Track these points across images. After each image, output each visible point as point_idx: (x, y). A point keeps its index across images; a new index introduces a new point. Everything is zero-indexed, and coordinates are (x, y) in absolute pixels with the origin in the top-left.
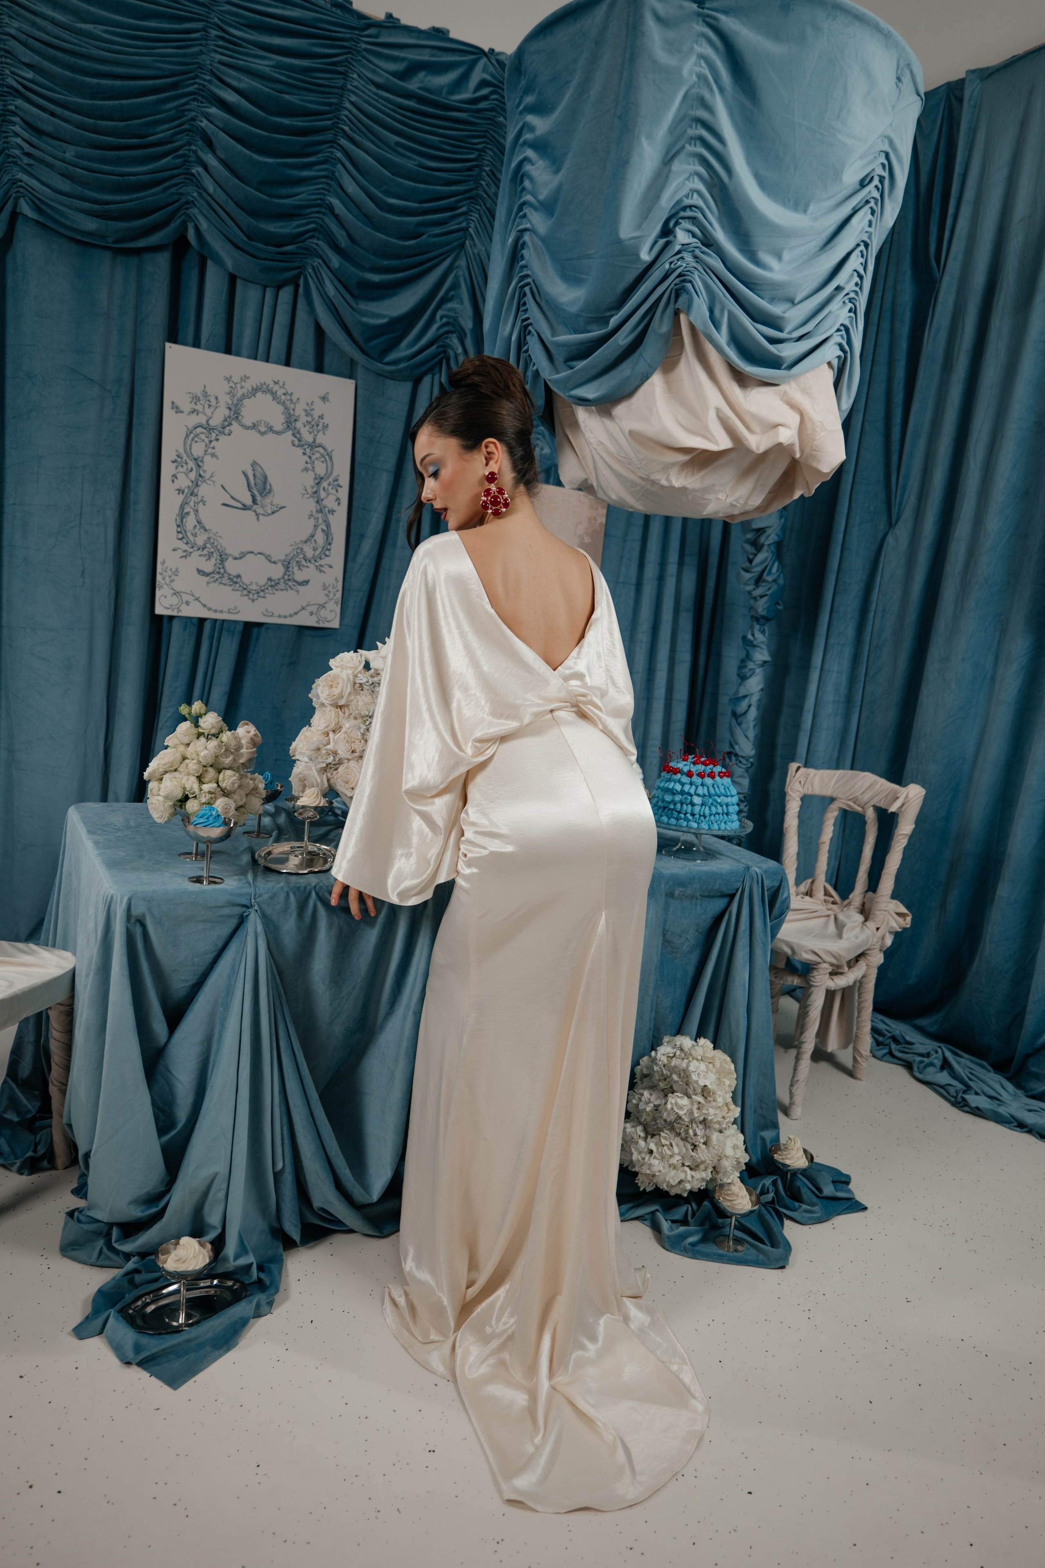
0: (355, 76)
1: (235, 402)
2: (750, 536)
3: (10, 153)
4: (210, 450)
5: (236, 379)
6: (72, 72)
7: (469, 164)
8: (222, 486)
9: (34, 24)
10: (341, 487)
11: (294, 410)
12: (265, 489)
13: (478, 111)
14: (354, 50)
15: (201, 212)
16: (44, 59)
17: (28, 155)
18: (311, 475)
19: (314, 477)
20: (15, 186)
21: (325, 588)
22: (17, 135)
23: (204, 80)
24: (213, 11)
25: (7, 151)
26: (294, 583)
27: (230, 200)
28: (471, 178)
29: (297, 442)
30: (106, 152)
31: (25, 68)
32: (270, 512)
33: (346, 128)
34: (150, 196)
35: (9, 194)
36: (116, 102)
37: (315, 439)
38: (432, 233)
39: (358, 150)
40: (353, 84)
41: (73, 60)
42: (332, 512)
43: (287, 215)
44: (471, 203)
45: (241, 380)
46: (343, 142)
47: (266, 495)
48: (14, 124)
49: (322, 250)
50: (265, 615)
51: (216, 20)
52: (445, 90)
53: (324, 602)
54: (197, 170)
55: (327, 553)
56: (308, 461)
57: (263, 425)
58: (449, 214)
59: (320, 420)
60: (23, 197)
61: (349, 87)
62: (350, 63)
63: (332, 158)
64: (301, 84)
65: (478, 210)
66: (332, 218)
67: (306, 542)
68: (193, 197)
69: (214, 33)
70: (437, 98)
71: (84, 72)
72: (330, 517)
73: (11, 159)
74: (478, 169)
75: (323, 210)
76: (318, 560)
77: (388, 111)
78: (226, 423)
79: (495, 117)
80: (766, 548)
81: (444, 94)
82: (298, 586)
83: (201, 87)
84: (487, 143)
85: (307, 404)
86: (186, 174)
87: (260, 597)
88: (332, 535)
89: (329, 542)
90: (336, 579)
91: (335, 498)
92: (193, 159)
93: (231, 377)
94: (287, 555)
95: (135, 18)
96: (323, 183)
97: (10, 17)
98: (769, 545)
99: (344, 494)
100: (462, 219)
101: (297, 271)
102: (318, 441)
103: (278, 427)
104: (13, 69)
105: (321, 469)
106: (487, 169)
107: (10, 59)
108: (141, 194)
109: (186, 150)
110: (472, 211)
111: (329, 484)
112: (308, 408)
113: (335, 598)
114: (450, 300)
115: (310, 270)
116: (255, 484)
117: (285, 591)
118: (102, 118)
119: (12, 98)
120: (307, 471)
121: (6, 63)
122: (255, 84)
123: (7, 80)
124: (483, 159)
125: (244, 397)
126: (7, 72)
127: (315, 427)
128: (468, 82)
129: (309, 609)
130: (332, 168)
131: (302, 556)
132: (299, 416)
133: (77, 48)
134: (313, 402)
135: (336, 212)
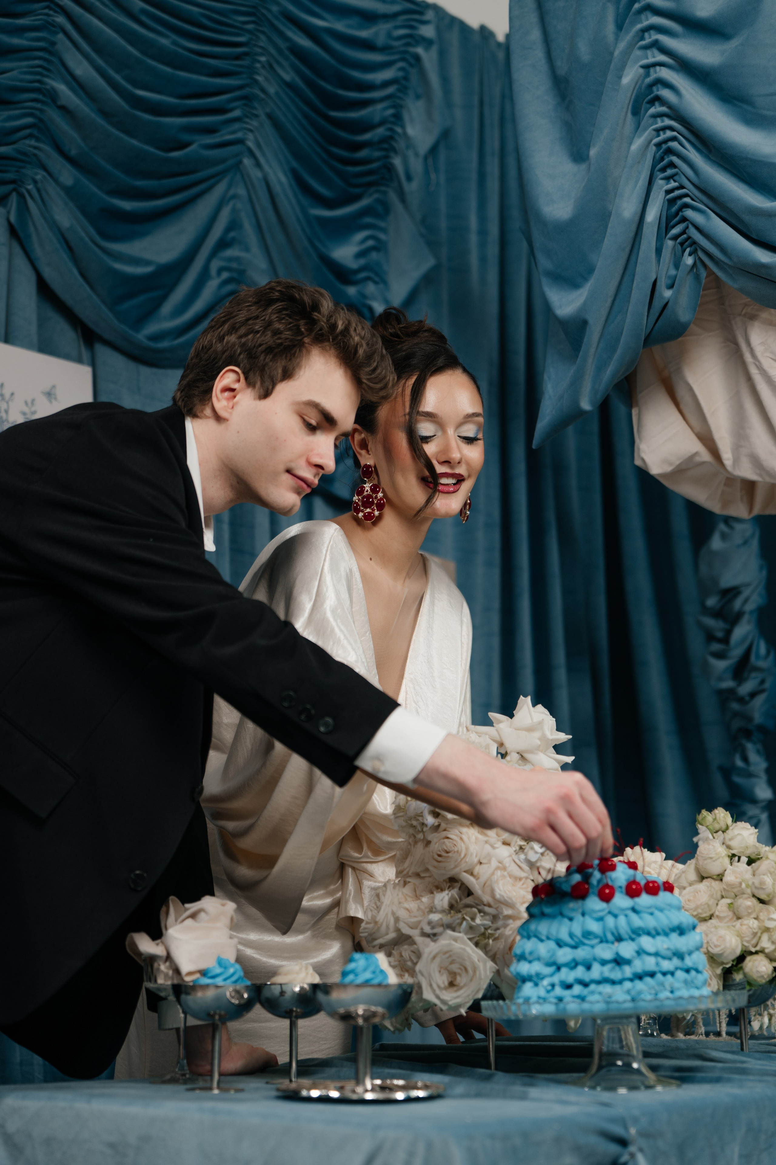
2: (712, 602)
7: (237, 50)
11: (6, 412)
28: (243, 70)
38: (201, 143)
44: (245, 105)
49: (45, 157)
58: (217, 119)
63: (49, 24)
65: (257, 116)
66: (58, 111)
74: (249, 58)
75: (41, 97)
80: (746, 617)
85: (26, 403)
96: (41, 58)
98: (751, 612)
100: (236, 126)
101: (11, 187)
106: (263, 59)
110: (247, 117)
112: (26, 409)
114: (230, 244)
115: (29, 187)
124: (255, 45)
130: (52, 38)
134: (33, 401)
135: (62, 102)
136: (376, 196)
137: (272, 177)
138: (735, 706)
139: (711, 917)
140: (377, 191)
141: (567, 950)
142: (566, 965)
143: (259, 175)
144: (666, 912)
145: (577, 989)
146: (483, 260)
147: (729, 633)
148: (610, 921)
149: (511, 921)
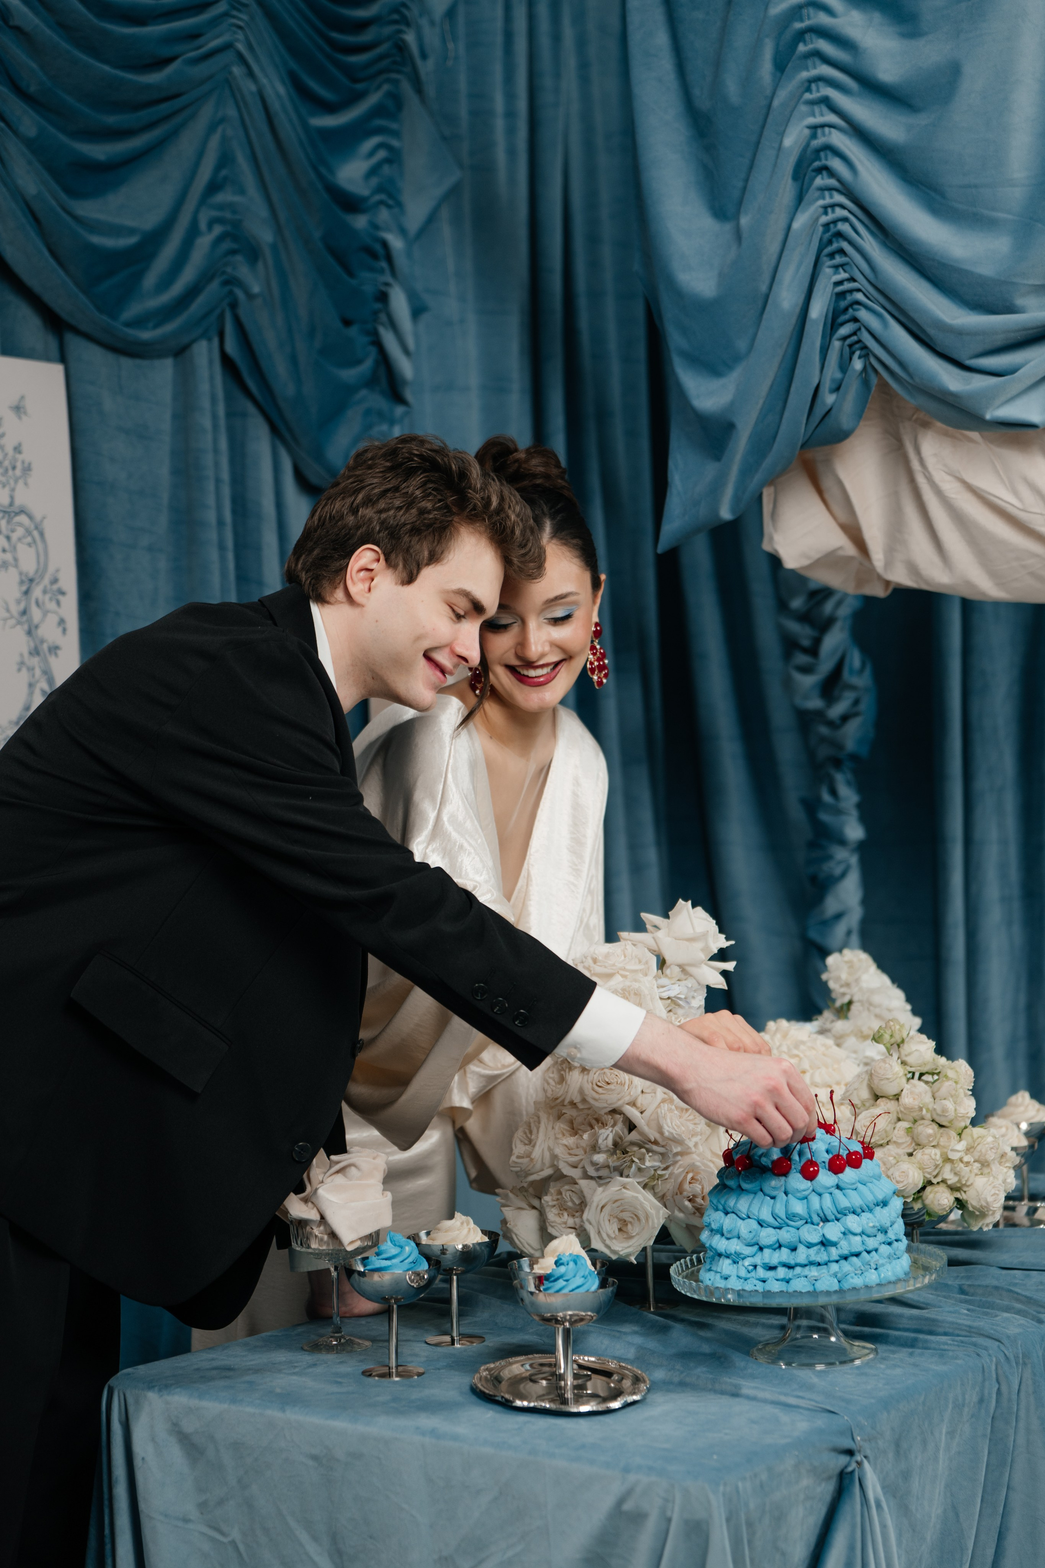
10: (63, 593)
18: (12, 575)
19: (17, 578)
37: (12, 498)
42: (54, 649)
56: (6, 546)
59: (18, 456)
72: (52, 661)
80: (838, 625)
100: (223, 24)
102: (18, 502)
105: (27, 560)
110: (234, 8)
111: (45, 592)
114: (222, 185)
120: (6, 568)
134: (1, 419)
135: (16, 22)
136: (386, 87)
137: (269, 92)
138: (824, 730)
139: (888, 1143)
140: (388, 81)
141: (770, 1230)
142: (769, 1247)
143: (253, 88)
144: (868, 1184)
145: (782, 1272)
146: (511, 152)
147: (817, 642)
148: (815, 1200)
149: (679, 1158)
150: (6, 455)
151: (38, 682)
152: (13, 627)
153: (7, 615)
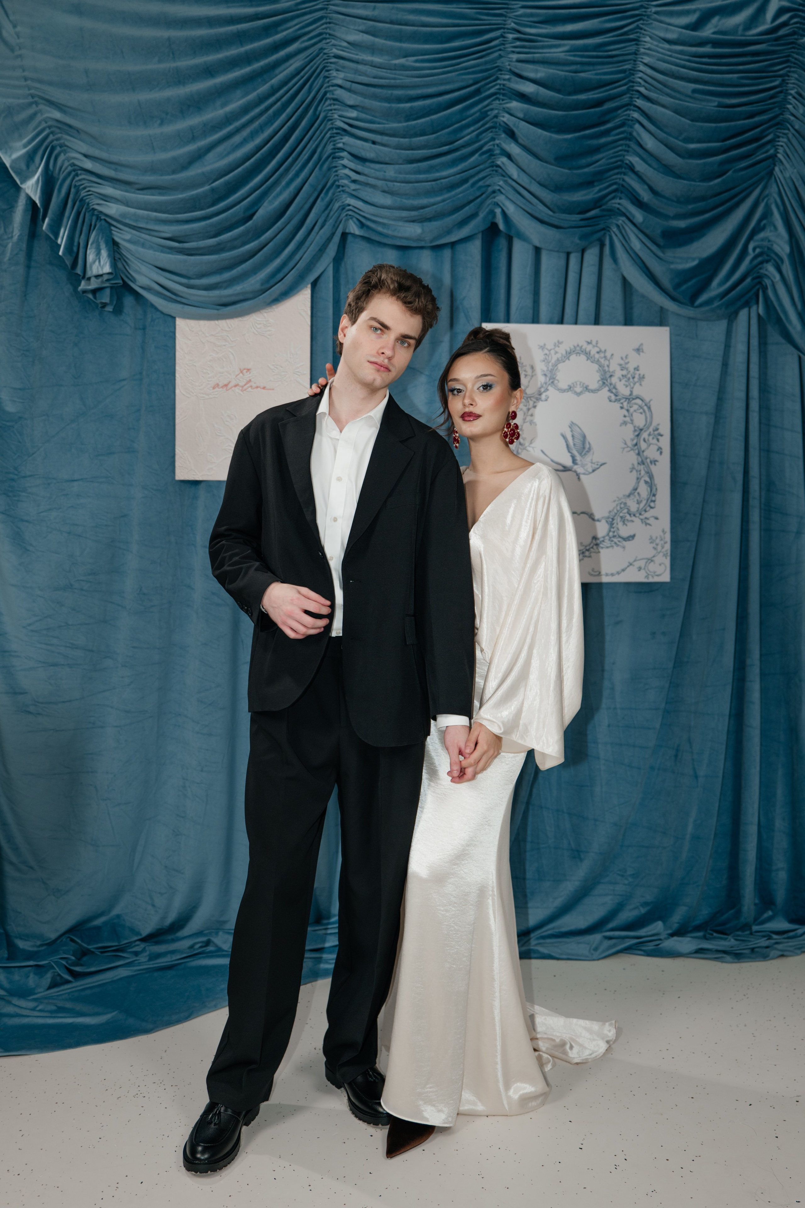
0: (648, 39)
1: (550, 368)
3: (339, 184)
4: (529, 418)
5: (550, 346)
6: (389, 103)
7: (772, 92)
8: (542, 451)
9: (356, 72)
10: (662, 435)
11: (608, 366)
12: (584, 448)
13: (776, 39)
14: (644, 16)
15: (507, 197)
16: (365, 98)
17: (354, 181)
18: (630, 427)
19: (633, 429)
20: (344, 210)
21: (652, 540)
22: (345, 167)
23: (504, 80)
24: (510, 18)
25: (337, 183)
26: (619, 539)
27: (533, 181)
28: (776, 105)
29: (613, 398)
30: (420, 164)
31: (350, 110)
32: (590, 470)
33: (642, 89)
34: (461, 193)
35: (340, 218)
36: (427, 119)
37: (631, 392)
38: (737, 167)
39: (654, 106)
40: (646, 47)
41: (390, 92)
42: (654, 462)
43: (589, 184)
44: (778, 129)
45: (555, 345)
46: (639, 102)
47: (585, 454)
48: (342, 158)
49: (625, 208)
50: (591, 575)
51: (513, 25)
52: (741, 28)
53: (652, 556)
54: (503, 160)
55: (652, 504)
56: (626, 413)
57: (578, 386)
58: (754, 145)
59: (636, 373)
60: (351, 218)
61: (642, 50)
62: (641, 29)
63: (629, 120)
64: (595, 60)
65: (786, 134)
66: (633, 176)
67: (629, 496)
68: (499, 186)
69: (511, 36)
70: (733, 37)
71: (399, 100)
72: (652, 467)
73: (341, 189)
74: (783, 94)
75: (623, 170)
76: (643, 513)
77: (683, 62)
78: (542, 390)
79: (797, 39)
81: (740, 32)
82: (624, 542)
83: (502, 86)
84: (790, 67)
85: (622, 358)
86: (492, 166)
87: (586, 556)
88: (655, 485)
89: (653, 493)
90: (664, 531)
91: (656, 447)
92: (497, 151)
93: (545, 345)
94: (610, 512)
95: (441, 42)
96: (621, 145)
97: (337, 70)
99: (665, 442)
100: (769, 147)
101: (602, 232)
102: (635, 393)
103: (594, 385)
104: (340, 113)
105: (640, 420)
106: (794, 91)
107: (338, 105)
108: (453, 193)
109: (490, 146)
111: (649, 435)
112: (622, 362)
113: (664, 550)
114: (763, 229)
115: (615, 229)
116: (574, 445)
117: (610, 549)
118: (416, 135)
119: (341, 137)
120: (626, 424)
121: (335, 110)
122: (551, 71)
123: (336, 123)
124: (787, 83)
125: (558, 361)
126: (336, 116)
127: (631, 380)
128: (765, 14)
129: (637, 564)
130: (630, 130)
131: (626, 511)
132: (614, 372)
133: (392, 81)
134: (626, 357)
150: (629, 372)
151: (642, 477)
152: (629, 451)
153: (626, 446)
